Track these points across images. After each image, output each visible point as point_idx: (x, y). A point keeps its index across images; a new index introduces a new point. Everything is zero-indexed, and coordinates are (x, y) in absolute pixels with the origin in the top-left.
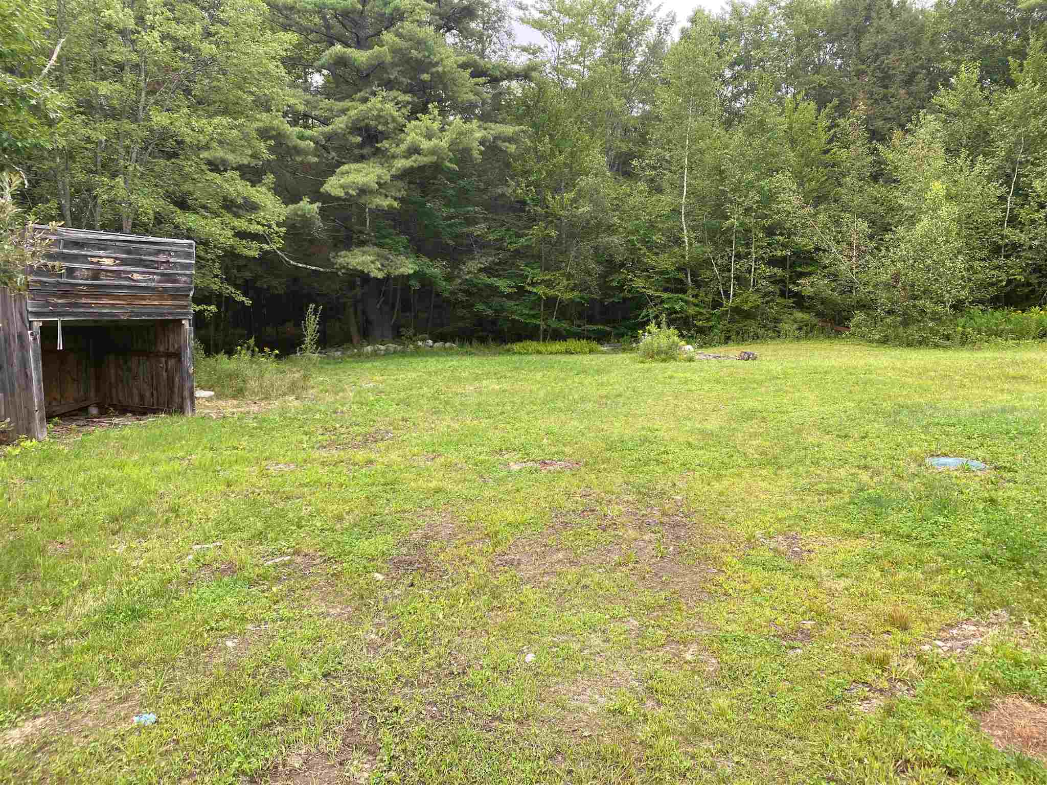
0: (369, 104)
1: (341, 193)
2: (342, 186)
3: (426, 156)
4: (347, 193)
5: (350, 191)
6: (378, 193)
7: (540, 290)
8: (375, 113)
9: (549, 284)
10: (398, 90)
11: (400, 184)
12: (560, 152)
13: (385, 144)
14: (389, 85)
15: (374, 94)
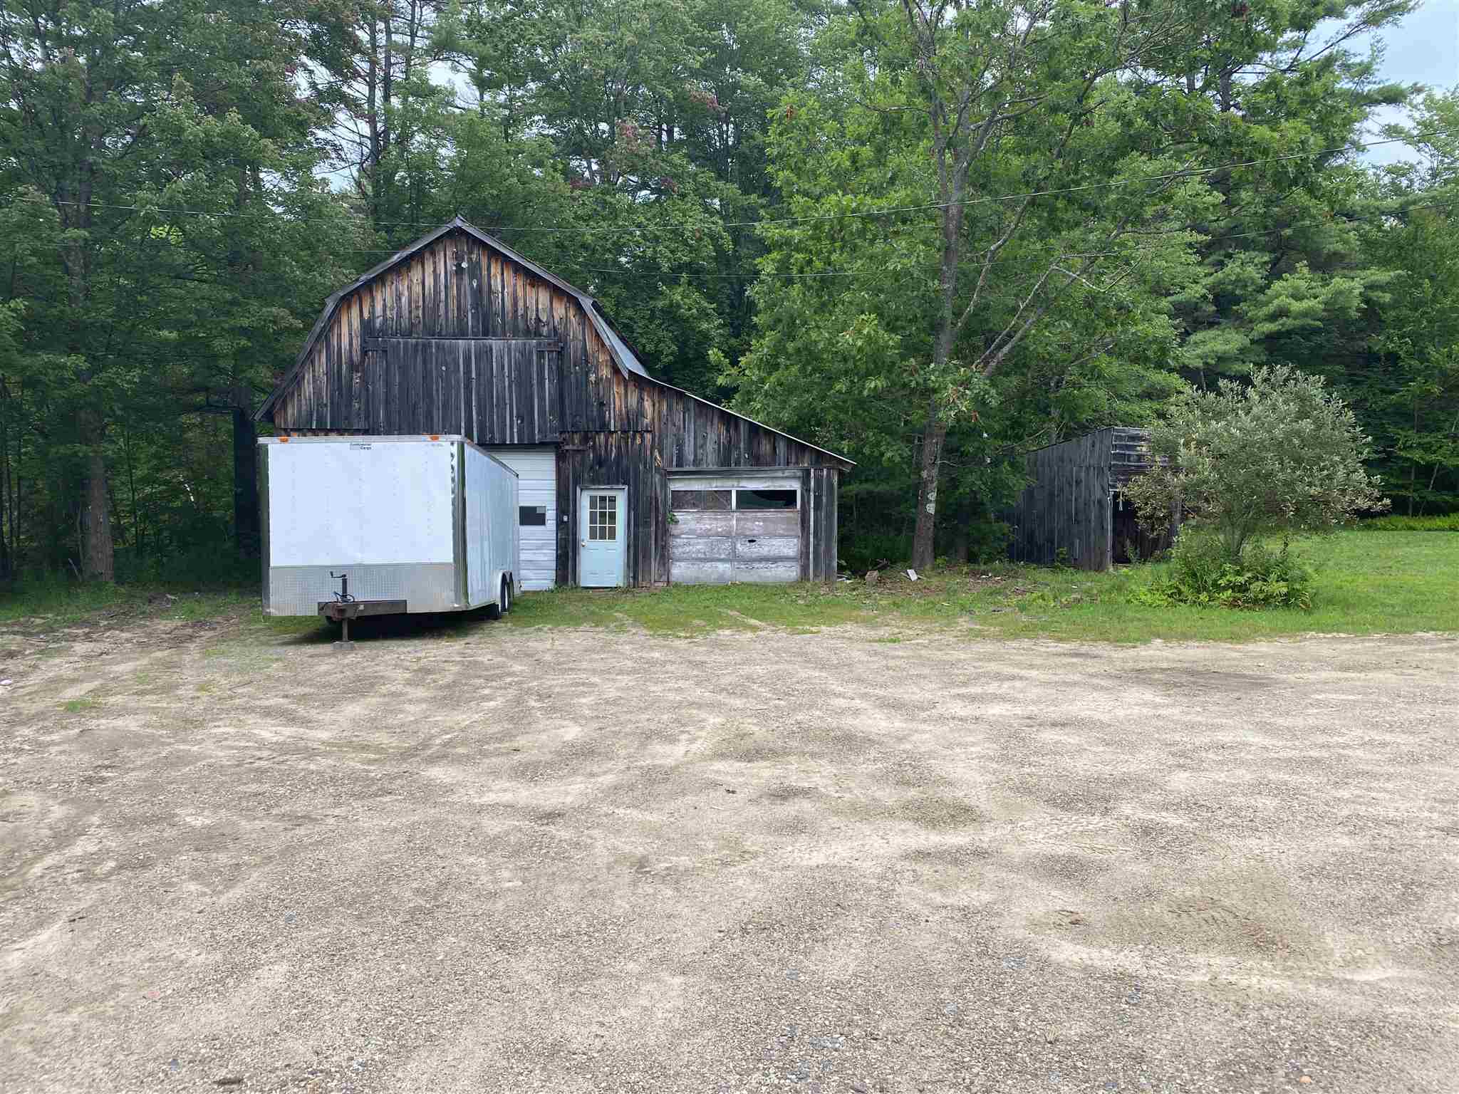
0: (1226, 270)
1: (1199, 363)
2: (1199, 356)
3: (1295, 319)
4: (1206, 363)
5: (1209, 361)
6: (1237, 359)
7: (1417, 455)
8: (1233, 278)
9: (1427, 448)
10: (1254, 250)
11: (1259, 348)
12: (1445, 294)
13: (1244, 306)
14: (1245, 245)
15: (1230, 256)
